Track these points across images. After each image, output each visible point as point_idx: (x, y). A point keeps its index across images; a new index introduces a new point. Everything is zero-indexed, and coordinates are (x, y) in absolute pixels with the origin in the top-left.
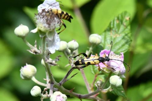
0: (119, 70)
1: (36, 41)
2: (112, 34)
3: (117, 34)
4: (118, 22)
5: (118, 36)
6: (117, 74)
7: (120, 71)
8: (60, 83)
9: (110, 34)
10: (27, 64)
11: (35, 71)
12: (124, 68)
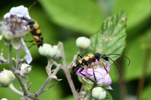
0: (103, 81)
1: (2, 49)
2: (105, 37)
3: (109, 37)
4: (112, 24)
5: (111, 39)
6: (101, 86)
7: (104, 83)
8: (35, 94)
9: (103, 37)
10: (4, 69)
11: (13, 78)
12: (109, 79)
